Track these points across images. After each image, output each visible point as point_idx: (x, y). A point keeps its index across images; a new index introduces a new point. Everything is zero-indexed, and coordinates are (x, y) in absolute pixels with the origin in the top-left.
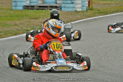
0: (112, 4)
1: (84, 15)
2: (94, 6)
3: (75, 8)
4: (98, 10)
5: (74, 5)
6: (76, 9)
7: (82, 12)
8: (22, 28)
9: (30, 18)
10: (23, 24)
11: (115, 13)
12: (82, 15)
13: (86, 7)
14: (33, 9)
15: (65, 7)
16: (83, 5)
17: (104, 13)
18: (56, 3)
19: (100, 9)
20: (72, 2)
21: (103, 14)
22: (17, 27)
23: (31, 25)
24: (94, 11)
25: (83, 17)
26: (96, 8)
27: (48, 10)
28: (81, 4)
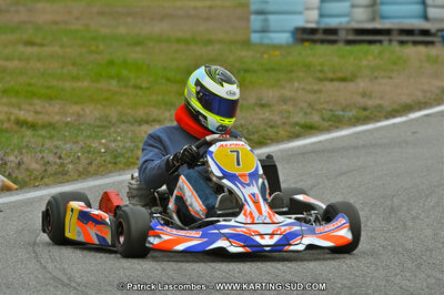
8: (288, 118)
9: (321, 76)
10: (293, 99)
14: (334, 42)
18: (426, 17)
22: (267, 114)
23: (325, 106)
27: (395, 44)
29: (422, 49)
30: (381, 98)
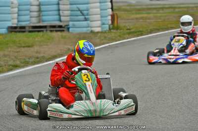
0: (149, 19)
1: (105, 37)
2: (121, 23)
3: (91, 27)
4: (128, 29)
5: (89, 22)
6: (93, 29)
7: (102, 32)
8: (7, 63)
9: (20, 45)
10: (8, 55)
11: (154, 33)
12: (102, 38)
13: (108, 24)
14: (24, 32)
15: (74, 26)
16: (104, 22)
17: (137, 33)
18: (60, 21)
19: (131, 27)
20: (85, 18)
21: (135, 34)
23: (22, 57)
24: (121, 31)
25: (104, 41)
26: (124, 27)
27: (48, 32)
28: (101, 20)
29: (59, 33)
30: (44, 53)
